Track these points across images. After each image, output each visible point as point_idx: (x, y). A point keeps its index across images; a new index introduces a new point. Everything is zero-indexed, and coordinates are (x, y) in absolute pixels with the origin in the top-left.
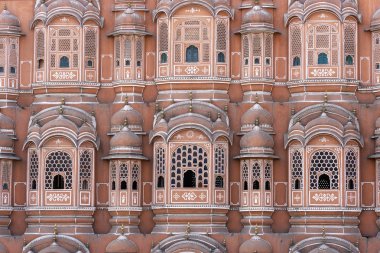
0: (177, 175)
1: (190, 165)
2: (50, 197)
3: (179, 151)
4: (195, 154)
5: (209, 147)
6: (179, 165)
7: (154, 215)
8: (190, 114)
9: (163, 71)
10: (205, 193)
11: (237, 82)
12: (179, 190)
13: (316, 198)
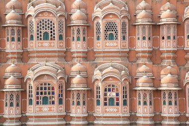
0: (40, 34)
1: (46, 29)
3: (41, 22)
4: (49, 24)
6: (41, 29)
7: (29, 54)
8: (46, 4)
10: (54, 43)
12: (41, 41)
13: (107, 44)
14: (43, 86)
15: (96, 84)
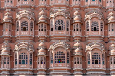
0: (56, 27)
1: (60, 25)
2: (22, 33)
3: (57, 21)
4: (61, 22)
5: (65, 20)
6: (57, 25)
8: (60, 12)
9: (52, 3)
10: (64, 32)
11: (71, 6)
12: (57, 31)
13: (93, 33)
14: (59, 53)
15: (87, 53)
